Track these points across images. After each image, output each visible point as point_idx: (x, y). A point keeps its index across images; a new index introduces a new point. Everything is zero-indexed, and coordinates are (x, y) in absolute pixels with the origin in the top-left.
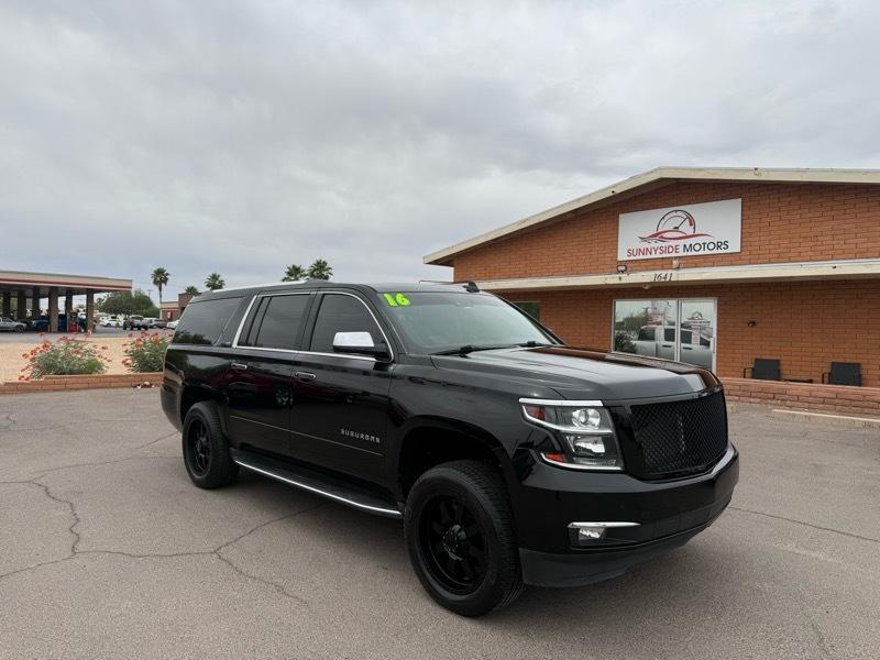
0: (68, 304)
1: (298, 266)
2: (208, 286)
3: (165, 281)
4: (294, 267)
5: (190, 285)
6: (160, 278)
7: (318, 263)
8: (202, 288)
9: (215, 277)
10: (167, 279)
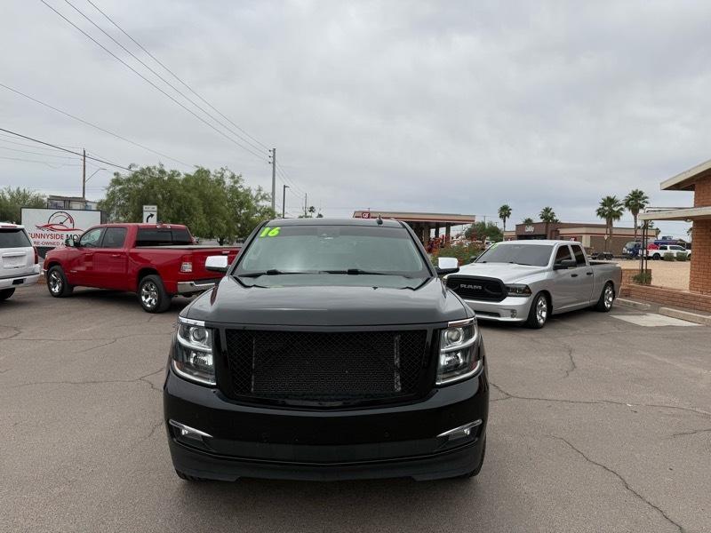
0: (437, 233)
1: (612, 197)
2: (542, 218)
3: (508, 215)
4: (608, 198)
5: (527, 217)
6: (505, 212)
7: (634, 193)
8: (538, 220)
9: (547, 210)
10: (510, 213)
